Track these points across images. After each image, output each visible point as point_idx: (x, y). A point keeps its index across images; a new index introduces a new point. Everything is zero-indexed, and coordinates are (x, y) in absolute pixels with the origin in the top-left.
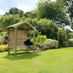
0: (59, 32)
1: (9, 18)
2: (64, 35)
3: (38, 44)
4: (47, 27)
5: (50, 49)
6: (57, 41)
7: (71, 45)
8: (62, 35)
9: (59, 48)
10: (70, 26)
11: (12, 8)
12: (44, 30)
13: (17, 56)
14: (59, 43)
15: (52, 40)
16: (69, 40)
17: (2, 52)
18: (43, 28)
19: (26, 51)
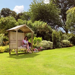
0: (53, 34)
1: (4, 20)
2: (58, 36)
3: (35, 46)
4: (41, 29)
5: (45, 50)
6: (52, 43)
7: (64, 46)
8: (56, 36)
9: (53, 48)
10: (63, 27)
11: (4, 9)
12: (39, 32)
13: (19, 55)
14: (54, 44)
15: (47, 41)
16: (63, 41)
17: (2, 53)
18: (38, 30)
19: (24, 52)
